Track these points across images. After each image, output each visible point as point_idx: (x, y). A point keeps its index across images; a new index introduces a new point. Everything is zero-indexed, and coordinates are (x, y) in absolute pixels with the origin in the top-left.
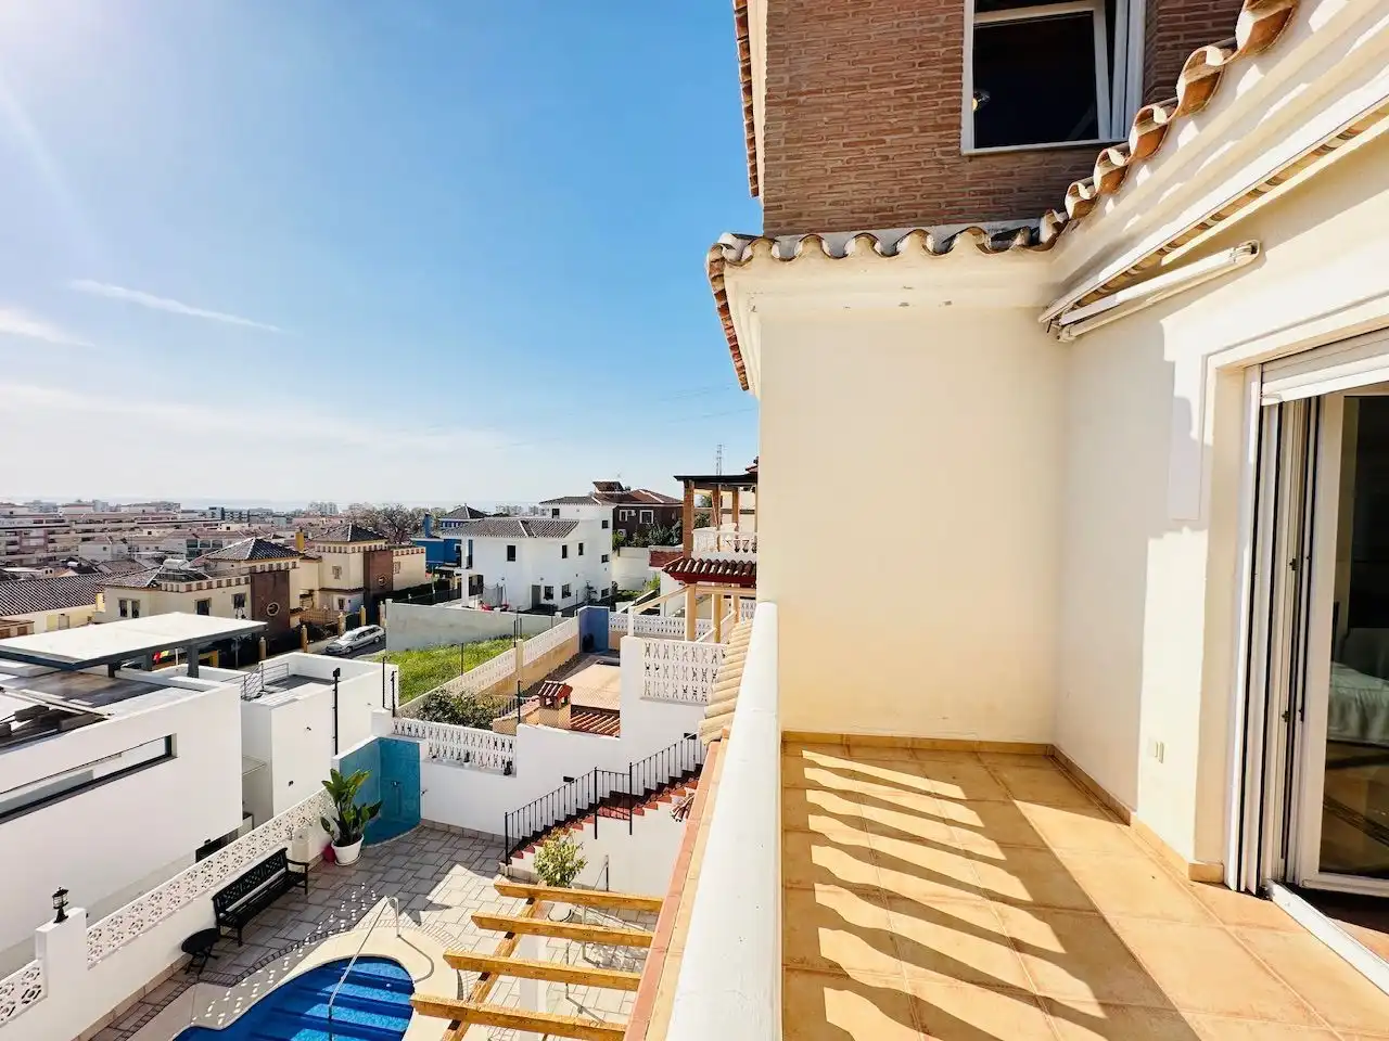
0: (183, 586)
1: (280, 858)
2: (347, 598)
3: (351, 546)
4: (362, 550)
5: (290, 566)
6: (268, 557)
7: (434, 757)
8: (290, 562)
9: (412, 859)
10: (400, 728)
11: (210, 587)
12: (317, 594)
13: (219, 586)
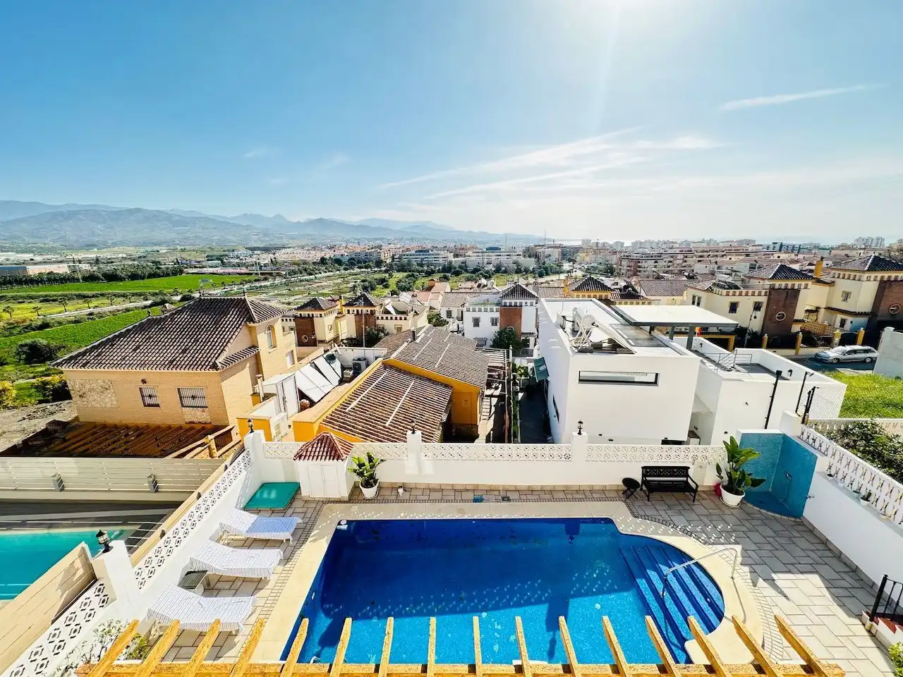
0: (724, 292)
1: (684, 471)
2: (849, 319)
3: (866, 275)
4: (879, 279)
5: (802, 287)
6: (787, 278)
7: (830, 475)
8: (803, 283)
9: (777, 539)
10: (805, 437)
11: (740, 295)
12: (822, 311)
13: (747, 295)
